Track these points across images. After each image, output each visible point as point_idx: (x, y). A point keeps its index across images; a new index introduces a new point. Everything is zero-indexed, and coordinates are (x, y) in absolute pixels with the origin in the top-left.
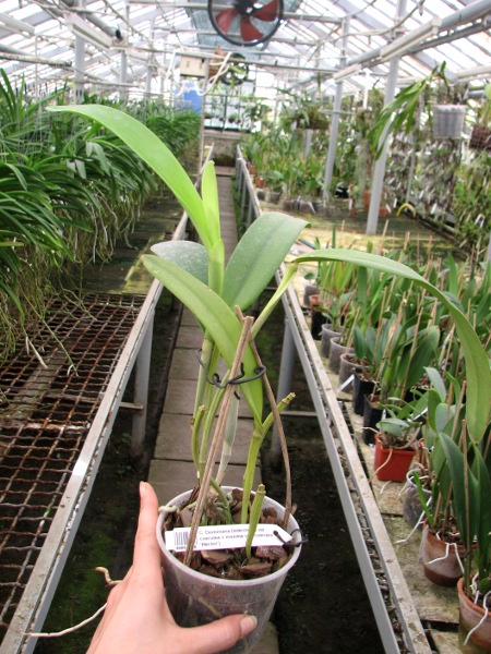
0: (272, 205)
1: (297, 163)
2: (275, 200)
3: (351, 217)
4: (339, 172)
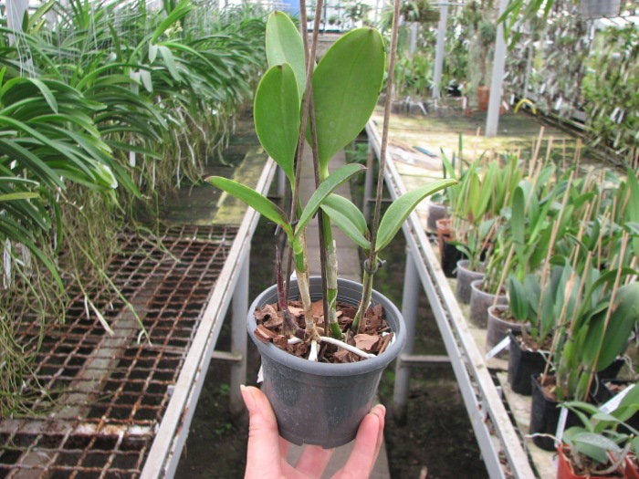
1: (403, 61)
3: (466, 117)
4: (448, 67)
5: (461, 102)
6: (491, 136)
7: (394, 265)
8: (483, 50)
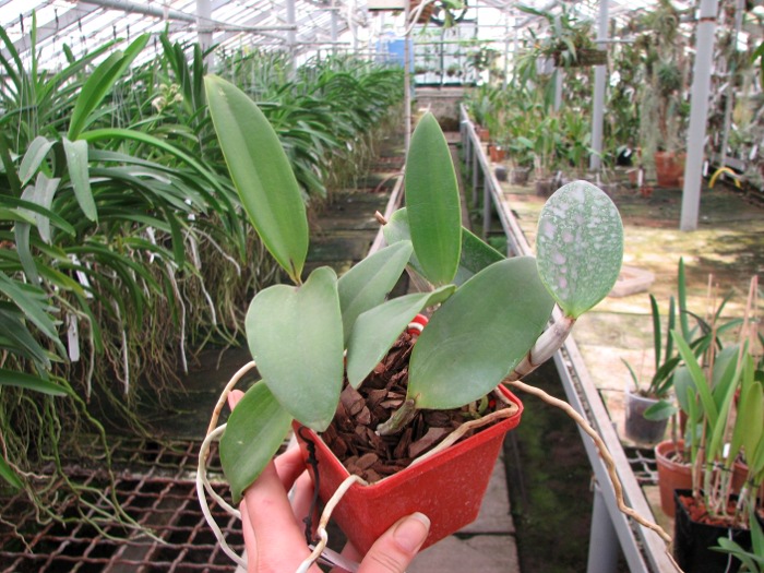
0: (518, 188)
1: (548, 121)
2: (522, 180)
3: (642, 197)
4: (610, 128)
5: (634, 175)
6: (689, 230)
7: (553, 434)
8: (661, 102)
